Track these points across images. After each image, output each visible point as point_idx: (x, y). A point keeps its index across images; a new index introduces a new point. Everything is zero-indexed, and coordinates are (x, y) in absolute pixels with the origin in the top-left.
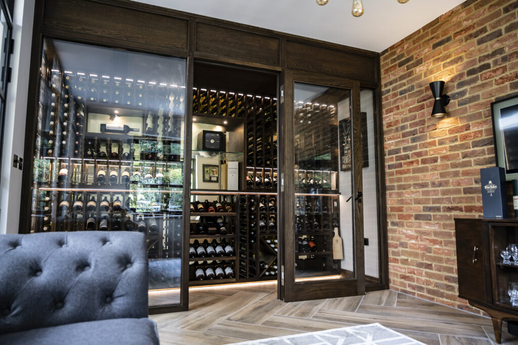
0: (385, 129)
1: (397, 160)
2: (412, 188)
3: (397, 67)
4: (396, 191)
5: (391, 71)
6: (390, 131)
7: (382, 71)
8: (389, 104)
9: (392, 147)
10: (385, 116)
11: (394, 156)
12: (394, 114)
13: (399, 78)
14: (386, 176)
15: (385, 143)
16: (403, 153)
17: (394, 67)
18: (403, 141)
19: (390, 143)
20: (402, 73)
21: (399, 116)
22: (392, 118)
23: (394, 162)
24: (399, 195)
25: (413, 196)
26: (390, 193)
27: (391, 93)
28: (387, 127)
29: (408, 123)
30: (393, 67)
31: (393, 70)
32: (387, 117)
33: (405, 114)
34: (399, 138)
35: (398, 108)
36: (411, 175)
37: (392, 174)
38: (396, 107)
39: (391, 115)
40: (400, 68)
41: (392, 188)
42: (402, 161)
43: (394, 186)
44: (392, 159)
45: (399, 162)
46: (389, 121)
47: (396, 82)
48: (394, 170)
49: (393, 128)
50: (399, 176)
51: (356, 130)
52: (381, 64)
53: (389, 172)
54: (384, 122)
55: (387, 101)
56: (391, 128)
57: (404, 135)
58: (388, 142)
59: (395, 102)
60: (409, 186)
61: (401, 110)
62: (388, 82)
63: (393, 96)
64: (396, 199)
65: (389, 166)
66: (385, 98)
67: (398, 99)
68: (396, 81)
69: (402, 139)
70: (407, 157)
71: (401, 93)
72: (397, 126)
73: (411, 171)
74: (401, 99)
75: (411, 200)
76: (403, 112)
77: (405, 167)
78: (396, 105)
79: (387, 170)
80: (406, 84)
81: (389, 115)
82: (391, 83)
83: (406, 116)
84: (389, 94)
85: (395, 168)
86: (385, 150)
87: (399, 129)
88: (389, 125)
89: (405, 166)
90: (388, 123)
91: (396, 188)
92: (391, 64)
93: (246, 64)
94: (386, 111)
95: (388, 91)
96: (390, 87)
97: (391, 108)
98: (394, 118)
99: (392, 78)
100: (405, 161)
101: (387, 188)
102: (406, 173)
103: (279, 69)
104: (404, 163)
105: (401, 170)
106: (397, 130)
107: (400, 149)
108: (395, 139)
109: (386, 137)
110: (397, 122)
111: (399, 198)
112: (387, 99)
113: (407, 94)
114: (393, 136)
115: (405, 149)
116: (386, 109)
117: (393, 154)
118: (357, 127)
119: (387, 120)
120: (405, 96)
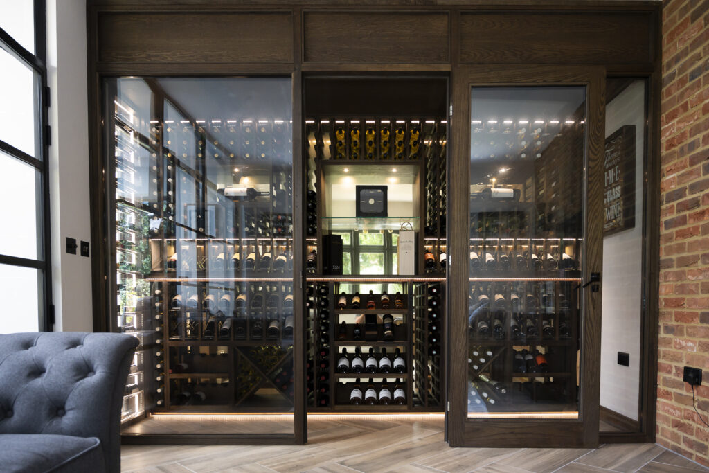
0: (664, 152)
1: (678, 211)
2: (700, 262)
3: (689, 24)
4: (675, 269)
5: (678, 35)
6: (671, 156)
7: (665, 36)
8: (672, 103)
9: (673, 186)
10: (665, 126)
11: (675, 203)
12: (678, 122)
13: (691, 45)
14: (661, 242)
15: (663, 180)
16: (689, 197)
17: (684, 25)
18: (691, 173)
19: (670, 180)
20: (695, 35)
21: (686, 124)
22: (675, 130)
23: (674, 215)
24: (679, 276)
25: (700, 277)
26: (665, 273)
27: (677, 78)
28: (667, 149)
29: (700, 136)
30: (682, 24)
31: (682, 32)
32: (667, 129)
33: (696, 118)
34: (684, 167)
35: (685, 107)
36: (699, 238)
37: (670, 238)
38: (682, 106)
39: (673, 124)
40: (694, 24)
41: (669, 264)
42: (687, 213)
43: (671, 260)
44: (671, 210)
45: (682, 214)
46: (670, 137)
47: (687, 54)
48: (673, 230)
49: (677, 149)
50: (681, 241)
51: (593, 161)
52: (664, 23)
53: (665, 235)
54: (663, 140)
55: (670, 96)
56: (673, 149)
57: (693, 162)
58: (668, 178)
59: (682, 96)
60: (695, 260)
61: (691, 111)
62: (673, 59)
63: (678, 86)
64: (674, 284)
65: (666, 222)
66: (666, 90)
67: (687, 89)
68: (685, 53)
69: (689, 169)
70: (696, 203)
71: (693, 76)
72: (683, 144)
73: (700, 230)
74: (692, 88)
75: (697, 285)
76: (693, 115)
77: (691, 224)
78: (683, 103)
79: (663, 232)
80: (702, 55)
81: (670, 124)
82: (677, 59)
83: (697, 122)
84: (673, 82)
85: (675, 226)
86: (662, 194)
87: (686, 149)
88: (671, 144)
89: (692, 221)
90: (667, 141)
91: (675, 263)
92: (679, 20)
93: (387, 68)
94: (667, 117)
95: (672, 76)
96: (676, 68)
97: (674, 110)
98: (678, 129)
99: (681, 47)
100: (691, 212)
101: (662, 264)
102: (692, 235)
103: (445, 68)
104: (691, 216)
105: (685, 230)
106: (682, 152)
107: (685, 189)
108: (677, 169)
109: (665, 167)
110: (683, 135)
111: (679, 283)
112: (669, 93)
113: (701, 77)
114: (675, 165)
115: (693, 188)
116: (667, 113)
117: (673, 200)
118: (596, 155)
119: (668, 134)
120: (699, 80)
